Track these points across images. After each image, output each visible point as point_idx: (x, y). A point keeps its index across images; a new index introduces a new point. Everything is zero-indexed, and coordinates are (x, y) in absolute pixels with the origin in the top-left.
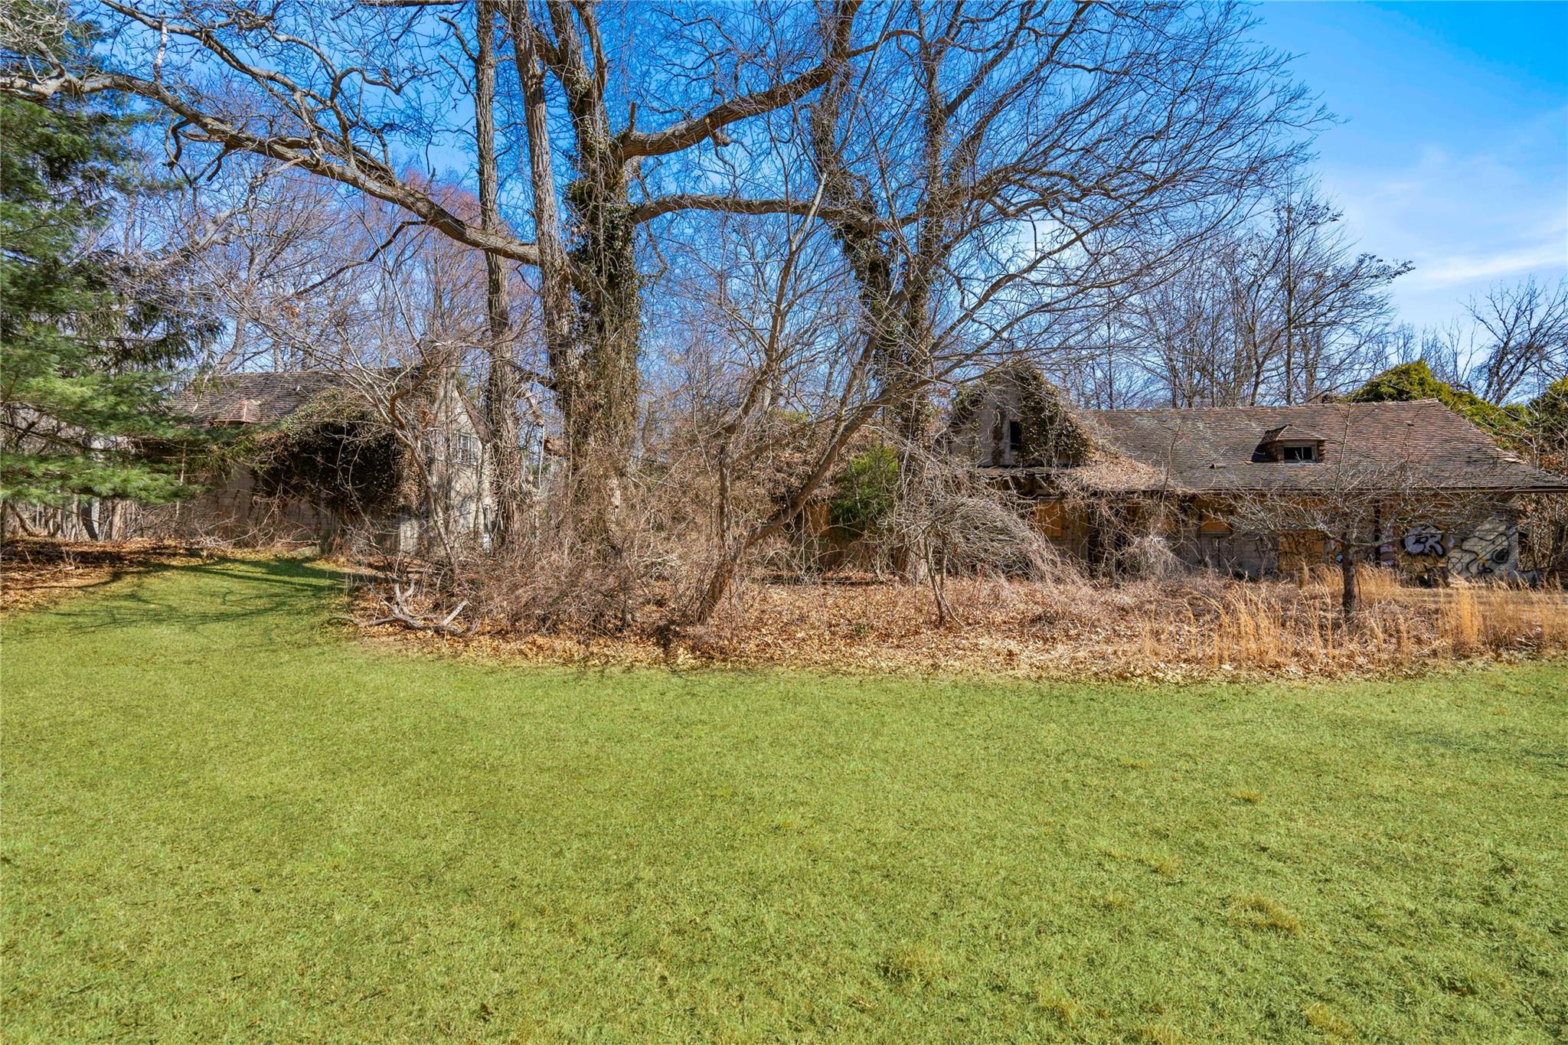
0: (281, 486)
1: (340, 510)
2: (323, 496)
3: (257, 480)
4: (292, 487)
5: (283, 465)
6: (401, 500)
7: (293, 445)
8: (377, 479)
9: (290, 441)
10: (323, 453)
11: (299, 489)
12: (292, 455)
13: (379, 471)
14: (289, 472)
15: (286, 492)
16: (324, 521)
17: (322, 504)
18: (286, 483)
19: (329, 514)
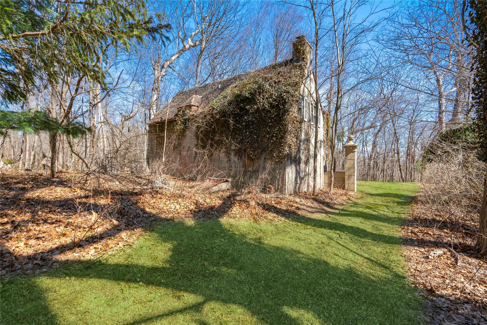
0: (210, 141)
1: (243, 158)
2: (233, 147)
3: (198, 140)
4: (215, 143)
5: (210, 127)
6: (287, 149)
7: (216, 114)
8: (268, 133)
9: (215, 112)
10: (233, 118)
11: (219, 143)
12: (217, 121)
13: (270, 127)
14: (214, 132)
15: (212, 146)
16: (233, 165)
17: (233, 153)
18: (212, 140)
19: (236, 160)
